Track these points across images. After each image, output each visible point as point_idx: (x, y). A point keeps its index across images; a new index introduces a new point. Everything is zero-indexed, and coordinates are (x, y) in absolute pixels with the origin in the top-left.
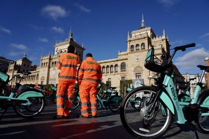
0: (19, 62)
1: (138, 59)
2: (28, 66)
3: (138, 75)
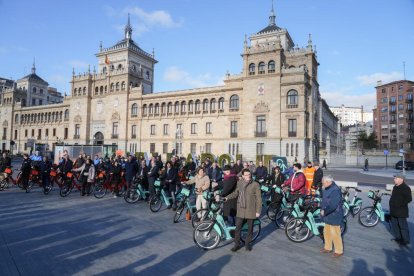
0: (23, 84)
1: (261, 90)
2: (41, 91)
3: (261, 119)
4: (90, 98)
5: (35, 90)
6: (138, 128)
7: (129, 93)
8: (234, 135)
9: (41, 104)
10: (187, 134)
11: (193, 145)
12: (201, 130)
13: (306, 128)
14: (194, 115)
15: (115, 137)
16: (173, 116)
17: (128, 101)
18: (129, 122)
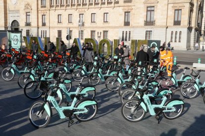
3: (150, 10)
6: (47, 17)
8: (127, 24)
10: (88, 23)
11: (93, 32)
12: (99, 19)
13: (190, 17)
14: (93, 6)
15: (28, 24)
16: (75, 7)
18: (39, 12)
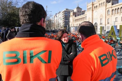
0: (75, 10)
2: (80, 11)
4: (93, 11)
5: (78, 11)
6: (110, 20)
7: (106, 6)
9: (80, 15)
15: (101, 24)
17: (106, 9)
18: (106, 18)
